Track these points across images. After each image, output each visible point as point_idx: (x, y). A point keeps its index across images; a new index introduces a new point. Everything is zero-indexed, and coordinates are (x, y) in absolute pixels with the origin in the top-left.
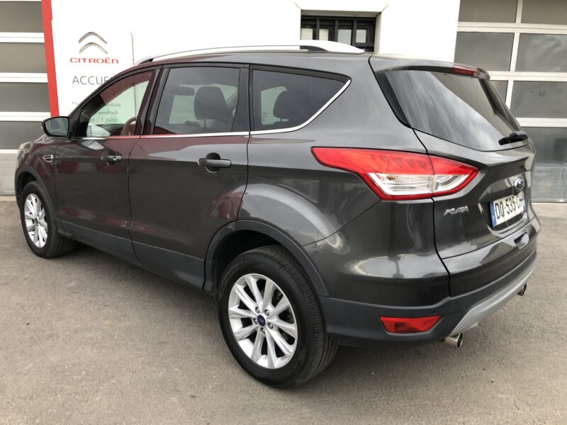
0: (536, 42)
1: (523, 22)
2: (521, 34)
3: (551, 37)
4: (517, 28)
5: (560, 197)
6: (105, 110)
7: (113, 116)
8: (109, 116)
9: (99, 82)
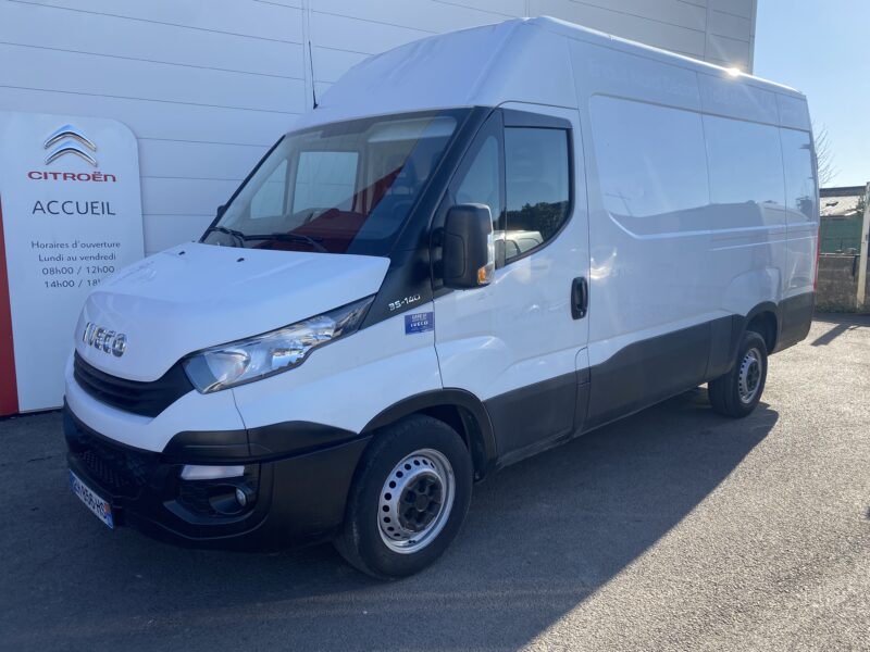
6: (94, 252)
7: (109, 263)
8: (101, 264)
9: (83, 210)
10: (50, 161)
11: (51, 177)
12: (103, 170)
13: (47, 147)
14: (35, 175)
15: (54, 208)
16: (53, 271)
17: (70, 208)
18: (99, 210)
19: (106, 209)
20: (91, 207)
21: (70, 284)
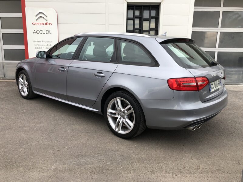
0: (230, 15)
1: (224, 6)
2: (223, 12)
3: (237, 13)
5: (241, 83)
9: (44, 33)
10: (37, 20)
11: (37, 24)
12: (49, 22)
13: (36, 16)
14: (34, 24)
15: (38, 32)
16: (37, 48)
17: (41, 32)
18: (48, 33)
20: (46, 32)
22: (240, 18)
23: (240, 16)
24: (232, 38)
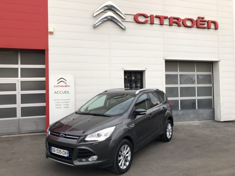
0: (183, 76)
1: (180, 71)
3: (187, 75)
4: (179, 73)
5: (196, 119)
6: (65, 101)
7: (68, 103)
8: (66, 103)
9: (63, 93)
10: (58, 84)
11: (58, 86)
12: (68, 85)
13: (58, 81)
14: (55, 86)
15: (58, 92)
16: (57, 105)
17: (61, 92)
18: (66, 93)
19: (68, 92)
20: (65, 92)
21: (60, 108)
22: (189, 78)
23: (189, 77)
24: (187, 91)
